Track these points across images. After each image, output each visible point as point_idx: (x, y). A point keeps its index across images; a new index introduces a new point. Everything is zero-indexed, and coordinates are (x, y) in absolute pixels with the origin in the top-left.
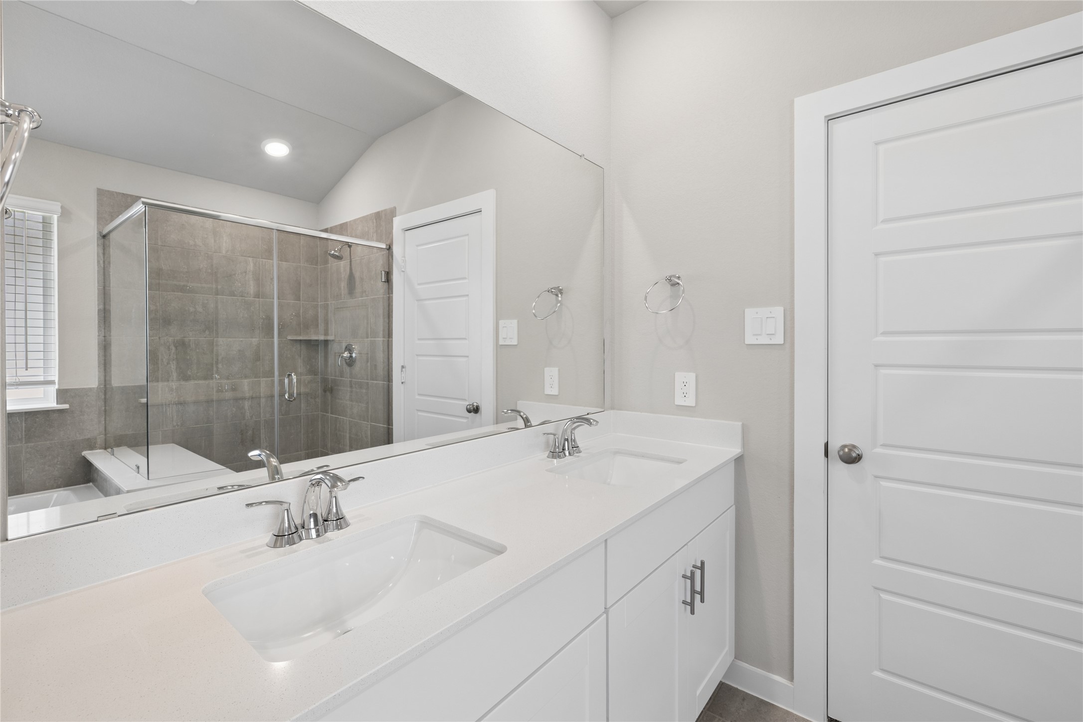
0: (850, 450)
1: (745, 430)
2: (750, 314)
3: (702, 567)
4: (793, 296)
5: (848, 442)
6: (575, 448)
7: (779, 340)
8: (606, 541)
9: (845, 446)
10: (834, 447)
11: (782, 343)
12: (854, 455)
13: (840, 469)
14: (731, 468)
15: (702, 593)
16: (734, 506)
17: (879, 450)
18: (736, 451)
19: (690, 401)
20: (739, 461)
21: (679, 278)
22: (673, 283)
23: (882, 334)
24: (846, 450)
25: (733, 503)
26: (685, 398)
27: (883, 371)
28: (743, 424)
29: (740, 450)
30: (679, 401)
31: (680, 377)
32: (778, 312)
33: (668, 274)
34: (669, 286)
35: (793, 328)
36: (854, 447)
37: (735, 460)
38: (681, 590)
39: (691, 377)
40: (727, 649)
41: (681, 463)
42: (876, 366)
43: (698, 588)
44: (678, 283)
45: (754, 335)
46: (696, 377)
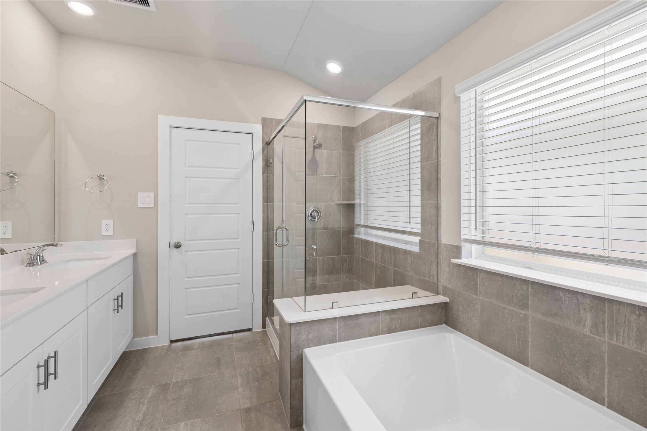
0: (177, 243)
1: (137, 242)
2: (140, 195)
3: (122, 296)
4: (157, 189)
5: (177, 241)
6: (43, 261)
7: (152, 205)
8: (87, 280)
9: (176, 242)
10: (172, 244)
11: (153, 206)
12: (179, 245)
13: (174, 251)
14: (131, 259)
15: (121, 306)
16: (133, 274)
17: (187, 242)
18: (134, 251)
19: (110, 233)
20: (135, 255)
21: (104, 176)
22: (101, 178)
23: (187, 203)
24: (176, 243)
25: (132, 273)
26: (107, 232)
27: (188, 216)
28: (137, 240)
29: (135, 251)
30: (104, 233)
31: (104, 222)
32: (152, 194)
33: (98, 173)
34: (98, 180)
35: (157, 201)
36: (179, 242)
37: (133, 255)
38: (113, 305)
39: (111, 222)
40: (130, 333)
41: (107, 259)
42: (186, 214)
43: (120, 305)
44: (104, 179)
45: (142, 203)
46: (113, 222)
